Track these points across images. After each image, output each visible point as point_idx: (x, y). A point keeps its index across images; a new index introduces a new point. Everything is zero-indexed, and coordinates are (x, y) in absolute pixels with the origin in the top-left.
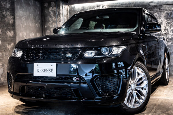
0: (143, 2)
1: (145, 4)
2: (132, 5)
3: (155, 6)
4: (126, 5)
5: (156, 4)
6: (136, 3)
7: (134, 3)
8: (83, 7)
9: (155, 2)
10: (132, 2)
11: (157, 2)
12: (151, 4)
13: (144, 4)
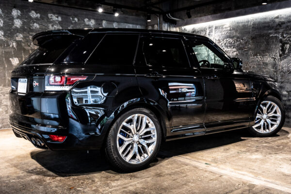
0: (266, 19)
1: (268, 20)
2: (251, 23)
3: (283, 23)
4: (243, 24)
5: (283, 20)
6: (256, 19)
7: (253, 20)
8: (194, 29)
9: (283, 17)
10: (251, 19)
11: (284, 17)
12: (277, 20)
13: (266, 20)
